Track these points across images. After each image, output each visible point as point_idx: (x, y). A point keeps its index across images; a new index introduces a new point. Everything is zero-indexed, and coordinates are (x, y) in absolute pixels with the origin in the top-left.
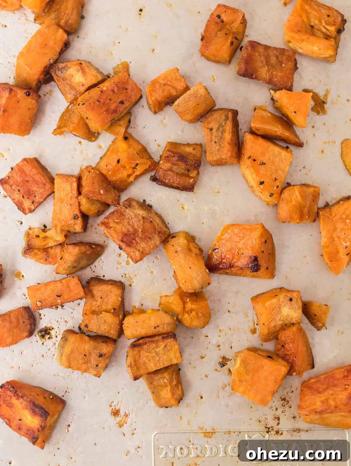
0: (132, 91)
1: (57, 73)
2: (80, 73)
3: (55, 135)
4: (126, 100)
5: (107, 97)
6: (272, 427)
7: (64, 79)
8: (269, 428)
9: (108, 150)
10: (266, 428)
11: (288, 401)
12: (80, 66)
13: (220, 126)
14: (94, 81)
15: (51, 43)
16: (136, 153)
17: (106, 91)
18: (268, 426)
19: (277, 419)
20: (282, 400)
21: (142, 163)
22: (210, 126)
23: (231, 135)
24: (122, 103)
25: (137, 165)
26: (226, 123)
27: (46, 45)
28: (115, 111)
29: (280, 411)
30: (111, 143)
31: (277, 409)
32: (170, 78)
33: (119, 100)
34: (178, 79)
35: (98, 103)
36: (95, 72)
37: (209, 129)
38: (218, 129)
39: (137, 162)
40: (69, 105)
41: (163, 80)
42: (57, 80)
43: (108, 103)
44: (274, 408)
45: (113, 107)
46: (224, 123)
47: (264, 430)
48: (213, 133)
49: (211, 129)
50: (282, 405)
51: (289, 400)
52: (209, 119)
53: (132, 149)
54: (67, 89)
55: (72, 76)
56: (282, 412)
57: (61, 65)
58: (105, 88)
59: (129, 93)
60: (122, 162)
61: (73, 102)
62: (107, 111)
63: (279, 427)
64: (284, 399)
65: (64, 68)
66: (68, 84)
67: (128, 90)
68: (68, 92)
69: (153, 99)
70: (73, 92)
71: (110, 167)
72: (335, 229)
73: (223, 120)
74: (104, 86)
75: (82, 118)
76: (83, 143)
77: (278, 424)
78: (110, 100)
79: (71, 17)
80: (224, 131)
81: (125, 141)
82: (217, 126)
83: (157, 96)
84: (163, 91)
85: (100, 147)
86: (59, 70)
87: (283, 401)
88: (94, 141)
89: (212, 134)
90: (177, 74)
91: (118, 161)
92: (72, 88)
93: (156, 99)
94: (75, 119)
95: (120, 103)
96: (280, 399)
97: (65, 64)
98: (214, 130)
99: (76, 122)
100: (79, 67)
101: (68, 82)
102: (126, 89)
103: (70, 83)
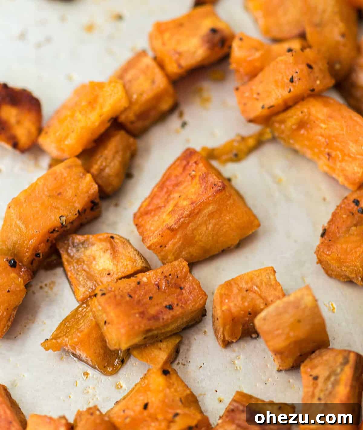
0: (190, 293)
1: (69, 251)
2: (108, 255)
3: (47, 349)
4: (177, 305)
5: (146, 294)
7: (79, 261)
9: (131, 391)
12: (111, 243)
13: (333, 373)
14: (130, 270)
15: (69, 193)
16: (178, 398)
17: (146, 284)
21: (185, 415)
22: (315, 373)
23: (348, 389)
24: (170, 307)
25: (177, 415)
26: (342, 370)
27: (60, 194)
28: (155, 318)
30: (138, 380)
32: (257, 281)
33: (166, 303)
34: (271, 285)
35: (128, 298)
36: (132, 254)
37: (311, 378)
38: (328, 378)
39: (178, 411)
40: (79, 307)
41: (247, 283)
42: (67, 261)
43: (146, 304)
45: (153, 311)
46: (339, 370)
48: (317, 384)
49: (316, 378)
52: (316, 361)
53: (172, 390)
54: (81, 278)
55: (94, 259)
57: (79, 238)
58: (145, 279)
59: (185, 295)
60: (151, 409)
61: (88, 301)
62: (142, 314)
65: (83, 243)
66: (84, 270)
67: (184, 291)
68: (82, 282)
69: (225, 308)
70: (90, 284)
71: (130, 413)
73: (338, 364)
74: (143, 276)
75: (97, 325)
76: (90, 375)
78: (151, 298)
79: (110, 163)
80: (336, 383)
81: (164, 376)
82: (327, 373)
83: (232, 305)
84: (243, 298)
85: (119, 387)
86: (74, 247)
88: (111, 374)
89: (315, 386)
90: (272, 277)
91: (146, 406)
92: (90, 277)
93: (229, 310)
94: (85, 326)
95: (166, 307)
97: (86, 236)
98: (321, 380)
99: (86, 331)
100: (109, 245)
101: (85, 267)
102: (181, 288)
103: (87, 270)
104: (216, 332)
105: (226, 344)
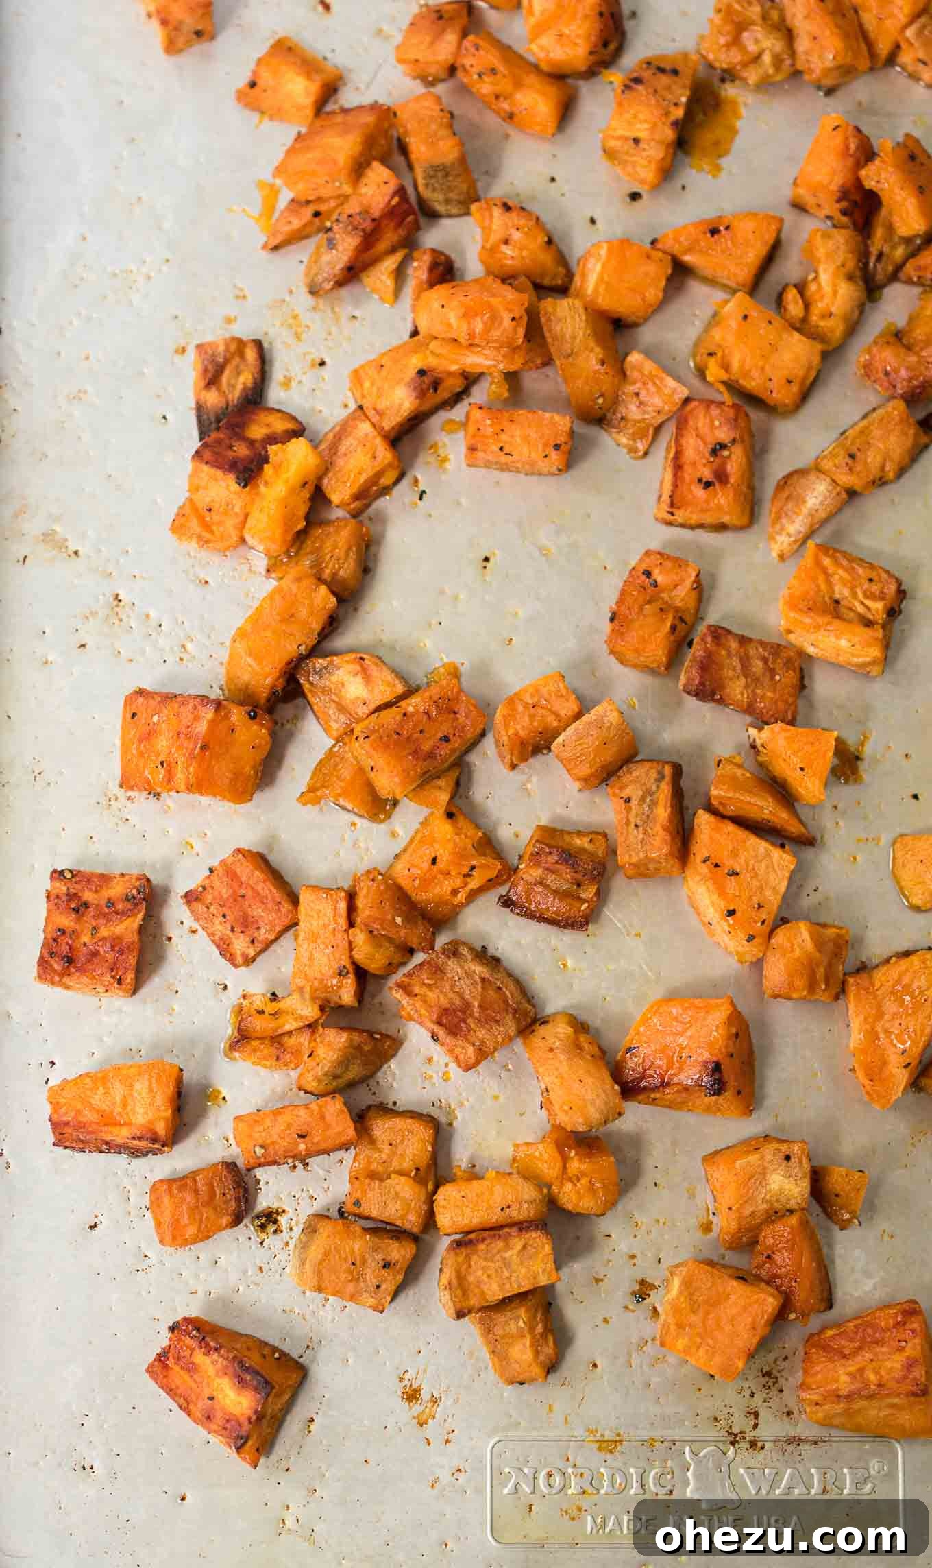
0: (466, 717)
1: (311, 679)
2: (359, 679)
3: (304, 804)
4: (454, 735)
5: (415, 726)
6: (741, 1432)
7: (326, 691)
8: (736, 1435)
9: (411, 841)
10: (730, 1434)
11: (777, 1378)
12: (361, 666)
13: (649, 792)
14: (388, 696)
15: (303, 613)
16: (470, 846)
17: (413, 715)
18: (735, 1430)
19: (752, 1416)
20: (764, 1376)
21: (482, 866)
22: (625, 794)
23: (669, 810)
24: (446, 739)
25: (473, 868)
26: (658, 787)
27: (292, 616)
28: (431, 755)
29: (759, 1398)
30: (417, 826)
31: (752, 1395)
32: (544, 691)
33: (440, 735)
34: (562, 696)
35: (396, 737)
36: (390, 677)
37: (622, 801)
38: (643, 799)
39: (474, 863)
40: (334, 746)
41: (532, 696)
42: (311, 691)
43: (417, 740)
44: (747, 1393)
45: (426, 747)
46: (654, 788)
47: (723, 1439)
48: (630, 808)
49: (628, 800)
50: (764, 1386)
51: (778, 1375)
52: (624, 780)
53: (463, 836)
54: (331, 712)
55: (343, 685)
56: (765, 1401)
57: (320, 663)
58: (411, 709)
59: (461, 720)
60: (441, 864)
61: (343, 739)
62: (415, 753)
63: (757, 1433)
64: (768, 1374)
65: (326, 668)
66: (334, 701)
67: (458, 716)
68: (333, 716)
69: (511, 732)
70: (343, 718)
71: (415, 871)
72: (880, 1015)
73: (652, 781)
74: (409, 705)
75: (361, 770)
76: (358, 826)
77: (756, 1425)
78: (421, 732)
79: (344, 563)
80: (654, 804)
81: (449, 821)
82: (641, 793)
83: (518, 727)
84: (532, 717)
85: (394, 834)
86: (316, 673)
87: (767, 1378)
88: (381, 821)
89: (629, 810)
90: (561, 685)
91: (434, 861)
92: (342, 709)
93: (516, 734)
94: (346, 773)
95: (441, 739)
96: (760, 1374)
97: (328, 659)
98: (634, 802)
99: (348, 778)
100: (358, 668)
101: (333, 697)
102: (455, 713)
103: (337, 699)
104: (501, 756)
105: (513, 767)
